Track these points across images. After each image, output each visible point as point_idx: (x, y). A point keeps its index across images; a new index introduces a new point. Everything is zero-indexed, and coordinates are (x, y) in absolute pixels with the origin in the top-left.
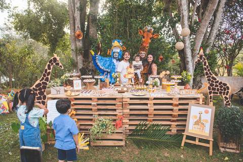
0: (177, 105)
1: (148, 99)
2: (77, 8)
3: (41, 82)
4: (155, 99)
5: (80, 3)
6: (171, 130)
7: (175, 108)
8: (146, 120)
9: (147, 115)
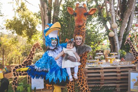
0: (120, 72)
1: (100, 69)
2: (47, 14)
3: (28, 60)
4: (105, 68)
5: (48, 11)
6: (116, 90)
7: (118, 74)
8: (99, 84)
9: (99, 80)
